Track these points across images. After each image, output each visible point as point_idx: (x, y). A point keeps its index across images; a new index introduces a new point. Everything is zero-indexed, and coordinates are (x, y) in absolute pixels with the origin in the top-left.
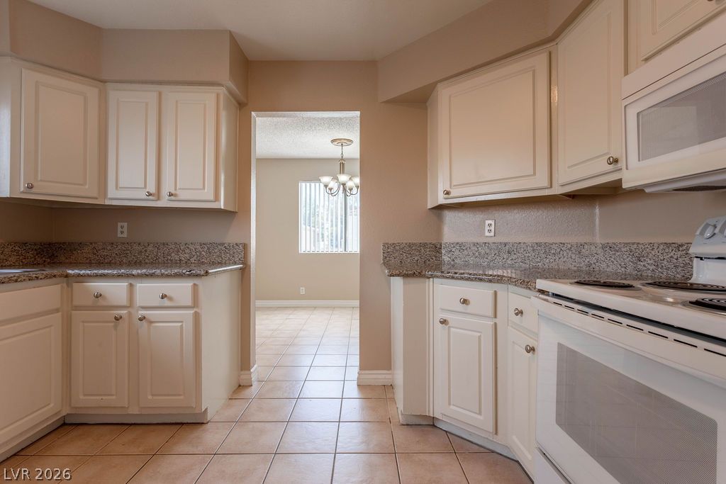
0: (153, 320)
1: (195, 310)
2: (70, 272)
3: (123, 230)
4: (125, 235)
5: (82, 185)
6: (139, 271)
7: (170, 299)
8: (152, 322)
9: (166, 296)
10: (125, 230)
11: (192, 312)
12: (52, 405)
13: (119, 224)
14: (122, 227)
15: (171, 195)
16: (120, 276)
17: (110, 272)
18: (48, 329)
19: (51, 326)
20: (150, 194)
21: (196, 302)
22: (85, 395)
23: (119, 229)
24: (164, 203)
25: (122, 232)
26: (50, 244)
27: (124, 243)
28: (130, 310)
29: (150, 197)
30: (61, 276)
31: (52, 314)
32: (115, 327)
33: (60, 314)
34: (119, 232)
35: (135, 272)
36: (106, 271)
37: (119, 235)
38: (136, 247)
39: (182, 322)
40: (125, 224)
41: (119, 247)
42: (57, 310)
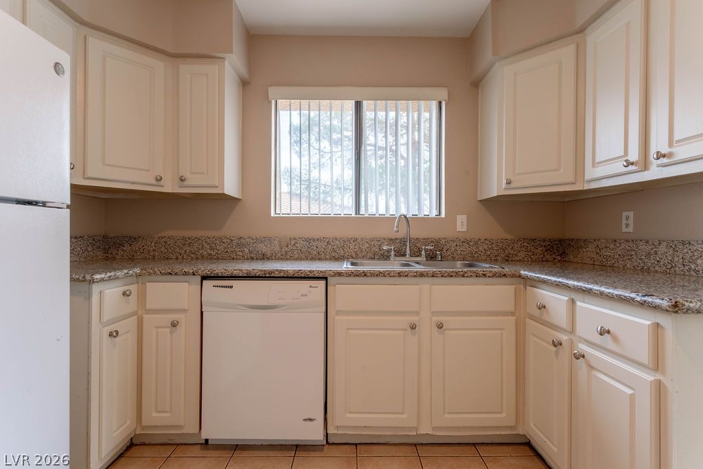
0: (593, 365)
1: (659, 376)
2: (522, 272)
3: (628, 223)
4: (630, 229)
5: (556, 170)
6: (576, 283)
7: (615, 339)
8: (592, 368)
9: (608, 332)
10: (631, 221)
11: (649, 377)
12: (504, 415)
13: (625, 214)
14: (627, 218)
15: (660, 156)
16: (558, 285)
17: (549, 278)
18: (500, 332)
19: (503, 329)
20: (629, 164)
21: (657, 363)
22: (535, 425)
23: (624, 221)
24: (655, 172)
25: (627, 225)
26: (561, 241)
27: (628, 241)
28: (572, 336)
29: (631, 168)
30: (513, 276)
31: (508, 316)
32: (557, 354)
33: (515, 318)
34: (624, 226)
35: (571, 283)
36: (546, 277)
37: (624, 230)
38: (642, 246)
39: (632, 389)
40: (631, 214)
41: (623, 246)
42: (513, 314)
